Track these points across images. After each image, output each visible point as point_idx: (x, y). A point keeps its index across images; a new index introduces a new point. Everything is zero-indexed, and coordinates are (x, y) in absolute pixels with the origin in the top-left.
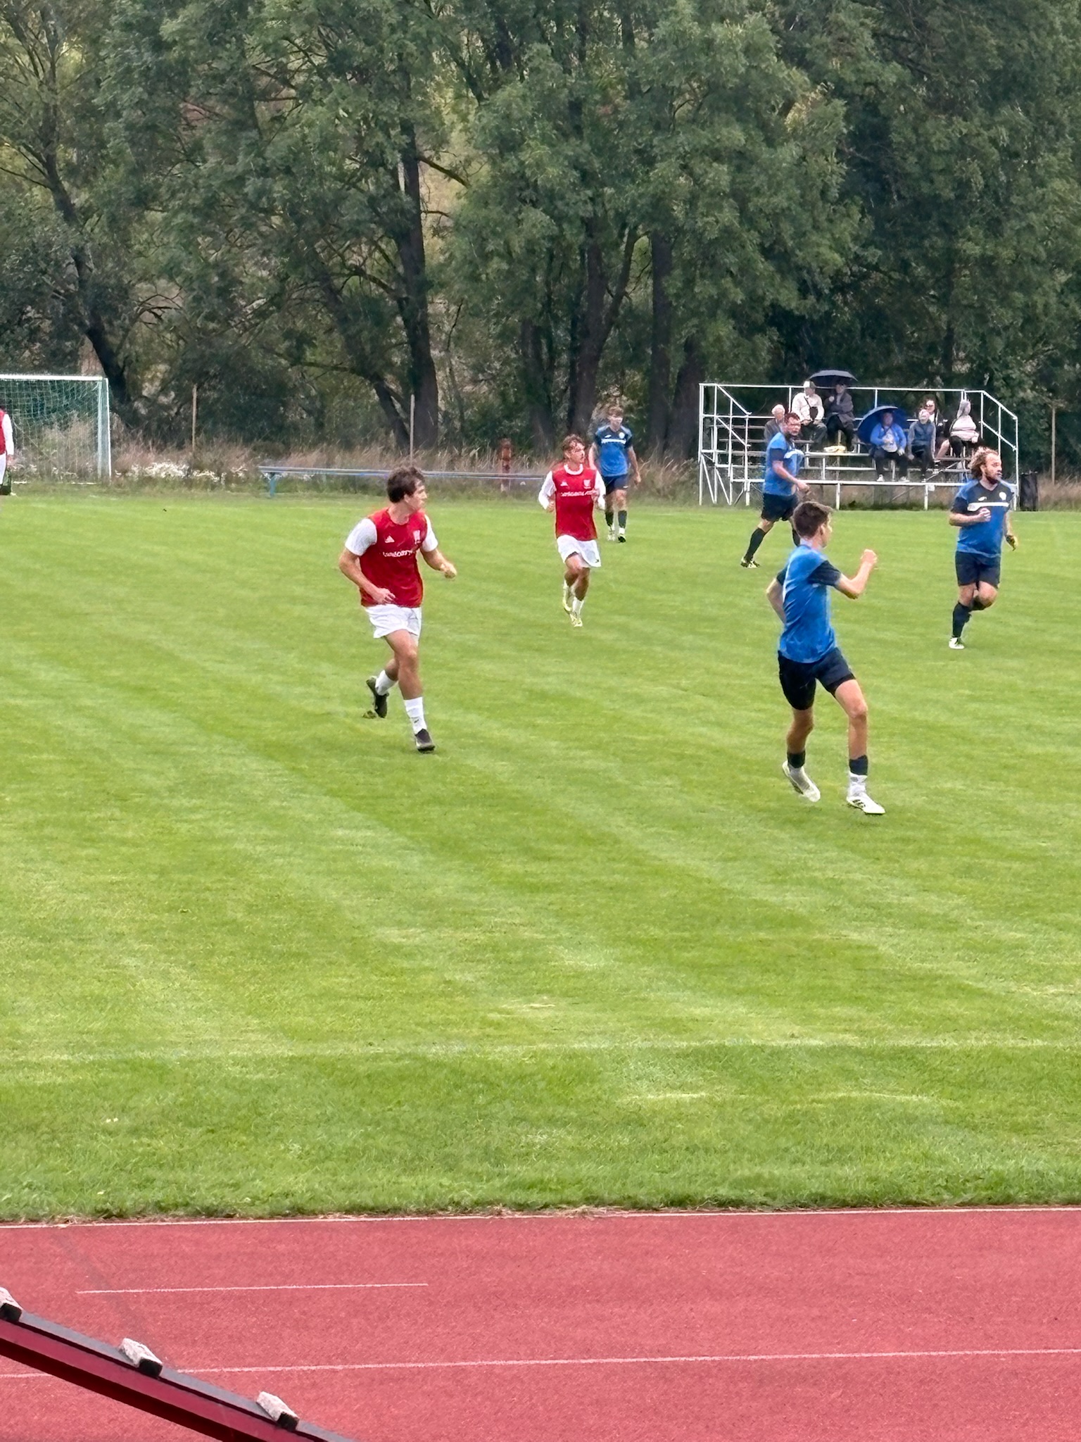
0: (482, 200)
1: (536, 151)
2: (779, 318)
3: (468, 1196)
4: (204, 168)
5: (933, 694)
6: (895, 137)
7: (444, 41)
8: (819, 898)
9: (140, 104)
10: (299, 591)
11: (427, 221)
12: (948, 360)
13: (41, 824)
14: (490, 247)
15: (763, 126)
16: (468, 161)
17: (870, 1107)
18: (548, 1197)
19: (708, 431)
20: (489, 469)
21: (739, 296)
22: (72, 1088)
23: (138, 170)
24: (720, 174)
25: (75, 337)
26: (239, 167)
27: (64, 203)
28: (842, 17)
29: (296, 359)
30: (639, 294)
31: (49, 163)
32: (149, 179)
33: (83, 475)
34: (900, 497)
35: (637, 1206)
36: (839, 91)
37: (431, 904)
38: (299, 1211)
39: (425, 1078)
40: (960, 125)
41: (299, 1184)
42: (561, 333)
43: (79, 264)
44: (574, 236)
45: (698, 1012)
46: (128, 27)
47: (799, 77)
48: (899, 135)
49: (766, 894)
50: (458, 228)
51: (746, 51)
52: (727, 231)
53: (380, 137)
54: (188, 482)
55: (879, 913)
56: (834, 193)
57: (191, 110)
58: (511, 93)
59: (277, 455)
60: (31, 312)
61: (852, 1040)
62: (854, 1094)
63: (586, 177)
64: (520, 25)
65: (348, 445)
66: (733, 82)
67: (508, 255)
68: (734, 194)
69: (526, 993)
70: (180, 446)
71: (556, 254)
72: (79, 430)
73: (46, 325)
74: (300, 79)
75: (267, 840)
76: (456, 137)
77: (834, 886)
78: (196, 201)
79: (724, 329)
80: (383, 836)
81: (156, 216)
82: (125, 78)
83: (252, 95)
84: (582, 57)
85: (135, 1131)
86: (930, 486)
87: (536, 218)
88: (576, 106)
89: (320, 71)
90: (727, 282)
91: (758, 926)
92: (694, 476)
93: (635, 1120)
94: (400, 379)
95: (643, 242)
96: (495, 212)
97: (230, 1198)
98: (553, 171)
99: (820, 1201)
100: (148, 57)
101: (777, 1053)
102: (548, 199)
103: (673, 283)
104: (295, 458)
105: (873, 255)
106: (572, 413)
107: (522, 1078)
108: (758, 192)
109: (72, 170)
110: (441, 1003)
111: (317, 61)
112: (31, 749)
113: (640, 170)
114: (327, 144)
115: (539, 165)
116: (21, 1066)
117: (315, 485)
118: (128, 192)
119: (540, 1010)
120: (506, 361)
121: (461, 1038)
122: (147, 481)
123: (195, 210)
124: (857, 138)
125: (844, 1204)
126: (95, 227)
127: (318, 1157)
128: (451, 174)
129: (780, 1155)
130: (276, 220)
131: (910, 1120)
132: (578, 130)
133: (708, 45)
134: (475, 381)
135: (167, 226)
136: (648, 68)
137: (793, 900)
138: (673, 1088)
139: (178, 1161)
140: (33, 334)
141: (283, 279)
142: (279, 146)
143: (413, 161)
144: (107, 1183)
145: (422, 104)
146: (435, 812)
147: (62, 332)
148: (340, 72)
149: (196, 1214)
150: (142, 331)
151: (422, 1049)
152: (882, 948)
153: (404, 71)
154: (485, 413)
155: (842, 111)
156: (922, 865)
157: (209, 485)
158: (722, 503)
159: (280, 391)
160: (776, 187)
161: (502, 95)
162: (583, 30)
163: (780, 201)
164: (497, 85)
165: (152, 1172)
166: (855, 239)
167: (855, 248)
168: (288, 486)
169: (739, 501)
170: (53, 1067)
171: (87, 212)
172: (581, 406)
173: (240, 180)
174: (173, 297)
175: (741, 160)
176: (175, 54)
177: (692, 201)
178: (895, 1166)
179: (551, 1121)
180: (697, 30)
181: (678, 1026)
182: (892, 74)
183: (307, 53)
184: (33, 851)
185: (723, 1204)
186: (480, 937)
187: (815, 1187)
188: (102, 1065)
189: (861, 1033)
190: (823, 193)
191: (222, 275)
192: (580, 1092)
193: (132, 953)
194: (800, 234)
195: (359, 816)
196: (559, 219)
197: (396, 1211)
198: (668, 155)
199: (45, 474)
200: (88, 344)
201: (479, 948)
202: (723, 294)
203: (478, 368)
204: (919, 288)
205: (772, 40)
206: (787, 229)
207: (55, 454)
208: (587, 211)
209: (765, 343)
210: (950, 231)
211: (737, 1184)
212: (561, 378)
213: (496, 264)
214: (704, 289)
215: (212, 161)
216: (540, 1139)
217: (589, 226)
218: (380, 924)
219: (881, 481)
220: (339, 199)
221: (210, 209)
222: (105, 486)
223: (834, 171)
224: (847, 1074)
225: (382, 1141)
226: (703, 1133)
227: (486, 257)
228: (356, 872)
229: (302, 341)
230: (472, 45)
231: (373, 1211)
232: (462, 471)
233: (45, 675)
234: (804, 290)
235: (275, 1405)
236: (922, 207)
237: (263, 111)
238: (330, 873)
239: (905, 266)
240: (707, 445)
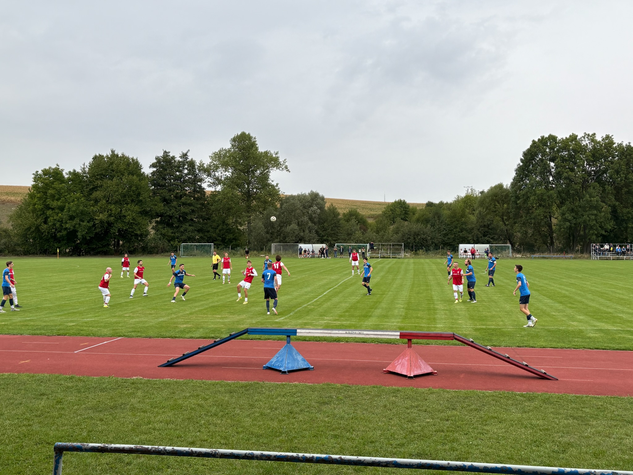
0: (560, 222)
1: (567, 215)
2: (602, 235)
3: (567, 347)
4: (523, 219)
5: (628, 284)
6: (618, 212)
7: (555, 202)
8: (613, 310)
9: (514, 211)
10: (537, 271)
11: (553, 224)
12: (627, 240)
13: (506, 299)
14: (562, 227)
15: (599, 211)
16: (558, 216)
17: (624, 337)
18: (578, 347)
19: (592, 250)
20: (562, 255)
21: (596, 232)
22: (513, 331)
23: (514, 219)
24: (593, 217)
25: (506, 240)
26: (528, 218)
27: (505, 224)
28: (610, 196)
29: (536, 242)
30: (582, 233)
31: (503, 219)
32: (516, 220)
33: (508, 257)
34: (621, 258)
35: (591, 349)
36: (609, 206)
37: (558, 310)
38: (544, 347)
39: (560, 331)
40: (628, 210)
41: (544, 344)
42: (571, 238)
43: (507, 231)
44: (573, 225)
45: (597, 324)
46: (513, 202)
47: (604, 204)
48: (619, 211)
49: (605, 309)
50: (557, 225)
51: (596, 201)
52: (594, 224)
53: (546, 214)
54: (522, 257)
55: (623, 312)
56: (609, 219)
57: (521, 212)
58: (564, 208)
59: (533, 254)
60: (501, 237)
61: (620, 329)
62: (621, 336)
63: (574, 218)
64: (565, 199)
65: (543, 253)
66: (595, 205)
67: (564, 228)
68: (595, 219)
69: (573, 321)
70: (521, 253)
71: (570, 228)
72: (507, 251)
73: (503, 238)
74: (535, 207)
75: (536, 301)
76: (556, 213)
77: (615, 309)
78: (522, 223)
79: (594, 237)
80: (551, 301)
81: (517, 225)
82: (513, 208)
83: (529, 209)
84: (573, 203)
85: (521, 337)
86: (625, 257)
87: (568, 224)
88: (573, 209)
89: (538, 206)
90: (594, 231)
91: (605, 313)
92: (591, 256)
93: (589, 338)
94: (549, 244)
95: (582, 226)
96: (562, 223)
97: (535, 345)
98: (570, 217)
99: (618, 349)
100: (515, 206)
101: (609, 330)
102: (569, 221)
103: (587, 231)
104: (536, 254)
105: (616, 227)
106: (573, 248)
107: (573, 332)
108: (598, 219)
109: (506, 220)
110: (561, 322)
111: (538, 205)
112: (504, 290)
113: (582, 217)
114: (539, 215)
115: (568, 217)
116: (506, 328)
117: (538, 258)
118: (513, 222)
119: (575, 323)
120: (564, 242)
121: (564, 327)
122: (516, 257)
123: (522, 224)
124: (612, 212)
125: (621, 350)
126: (509, 227)
127: (546, 341)
128: (556, 218)
129: (611, 343)
130: (532, 225)
131: (630, 339)
132: (573, 212)
133: (591, 201)
134: (559, 244)
135: (518, 226)
136: (583, 204)
137: (609, 310)
138: (595, 334)
139: (527, 341)
140: (501, 240)
141: (534, 232)
142: (533, 216)
143: (550, 217)
144: (518, 343)
145: (552, 210)
146: (558, 298)
147: (505, 240)
148: (541, 206)
149: (530, 347)
150: (515, 239)
151: (559, 328)
152: (624, 317)
153: (549, 205)
154: (561, 248)
155: (610, 208)
156: (628, 306)
157: (524, 258)
158: (595, 259)
159: (533, 246)
160: (601, 218)
161: (562, 208)
162: (573, 199)
163: (602, 220)
164: (561, 207)
165: (525, 342)
166: (613, 225)
167: (613, 226)
168: (535, 258)
169: (597, 259)
170: (510, 328)
171: (508, 225)
172: (574, 247)
173: (528, 220)
174: (519, 235)
175: (596, 215)
176: (519, 205)
177: (589, 221)
178: (628, 345)
179: (578, 338)
180: (589, 199)
181: (595, 326)
182: (617, 203)
183: (536, 204)
184: (506, 302)
185: (603, 349)
186: (565, 314)
187: (617, 347)
188: (516, 328)
189: (622, 328)
190: (608, 219)
191: (526, 232)
192: (582, 334)
193: (519, 315)
194: (605, 224)
195: (548, 299)
196: (571, 224)
197: (557, 348)
198: (585, 215)
199: (503, 256)
200: (508, 241)
201: (566, 315)
202: (594, 232)
203: (560, 243)
204: (622, 231)
205: (600, 200)
206: (603, 224)
207: (504, 254)
208: (575, 222)
209: (600, 238)
210: (626, 223)
211: (605, 347)
212: (571, 244)
213: (562, 229)
214: (591, 232)
215: (524, 218)
216: (576, 340)
217: (575, 224)
218: (552, 312)
219: (617, 256)
220: (541, 222)
221: (524, 224)
222: (511, 258)
223: (610, 216)
224: (619, 333)
225: (555, 339)
226: (599, 340)
227: (561, 228)
228: (548, 305)
229: (536, 240)
230: (558, 202)
231: (554, 348)
232: (558, 256)
233: (505, 281)
234: (606, 231)
235: (544, 371)
236: (623, 220)
237: (531, 211)
238: (544, 305)
239: (620, 228)
240: (592, 252)
